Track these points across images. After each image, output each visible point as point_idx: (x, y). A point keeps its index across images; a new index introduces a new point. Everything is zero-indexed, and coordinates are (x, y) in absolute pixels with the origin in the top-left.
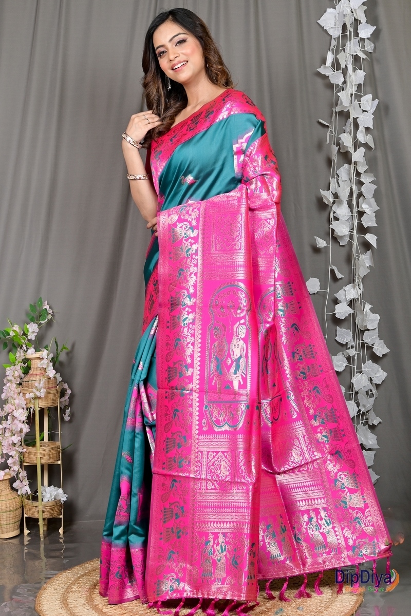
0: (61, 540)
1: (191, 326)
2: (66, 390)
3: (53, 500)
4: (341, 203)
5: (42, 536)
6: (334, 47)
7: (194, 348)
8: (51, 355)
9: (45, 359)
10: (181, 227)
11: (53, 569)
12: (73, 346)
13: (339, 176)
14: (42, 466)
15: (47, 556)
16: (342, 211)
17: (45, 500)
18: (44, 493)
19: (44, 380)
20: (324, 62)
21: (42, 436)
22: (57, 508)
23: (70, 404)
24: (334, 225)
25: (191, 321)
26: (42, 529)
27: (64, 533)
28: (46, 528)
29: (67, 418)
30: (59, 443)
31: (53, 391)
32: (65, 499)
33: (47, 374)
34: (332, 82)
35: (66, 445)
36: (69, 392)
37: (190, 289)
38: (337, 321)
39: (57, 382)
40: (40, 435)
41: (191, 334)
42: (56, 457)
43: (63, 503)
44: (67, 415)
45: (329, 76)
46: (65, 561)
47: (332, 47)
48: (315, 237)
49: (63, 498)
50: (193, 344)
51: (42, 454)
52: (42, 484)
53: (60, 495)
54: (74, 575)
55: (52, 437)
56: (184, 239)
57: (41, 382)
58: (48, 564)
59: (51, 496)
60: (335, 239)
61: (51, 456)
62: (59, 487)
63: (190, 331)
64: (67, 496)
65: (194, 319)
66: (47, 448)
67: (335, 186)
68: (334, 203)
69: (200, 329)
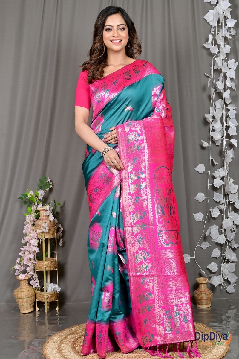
0: (57, 314)
1: (144, 189)
2: (60, 228)
3: (53, 291)
4: (216, 121)
5: (46, 312)
6: (213, 32)
7: (148, 202)
8: (52, 208)
9: (48, 211)
10: (132, 135)
11: (53, 331)
12: (64, 203)
13: (216, 106)
14: (46, 272)
15: (49, 323)
16: (217, 126)
17: (48, 291)
18: (48, 287)
19: (47, 222)
20: (207, 40)
21: (46, 254)
22: (55, 296)
23: (63, 236)
24: (213, 134)
25: (144, 186)
26: (46, 308)
27: (59, 310)
28: (48, 307)
29: (61, 244)
30: (56, 259)
31: (53, 229)
32: (60, 291)
33: (49, 219)
34: (212, 52)
35: (60, 260)
36: (62, 229)
37: (142, 169)
38: (215, 189)
39: (55, 224)
40: (45, 254)
41: (145, 194)
42: (54, 266)
43: (58, 293)
44: (61, 242)
45: (210, 49)
46: (60, 326)
47: (211, 32)
48: (202, 141)
49: (59, 290)
50: (147, 200)
51: (46, 265)
52: (47, 282)
53: (57, 288)
54: (64, 334)
55: (52, 255)
56: (135, 141)
57: (46, 224)
58: (50, 327)
59: (52, 289)
60: (213, 142)
61: (52, 266)
62: (56, 284)
63: (144, 192)
64: (61, 289)
65: (146, 186)
66: (49, 261)
67: (214, 112)
68: (213, 121)
69: (150, 191)
